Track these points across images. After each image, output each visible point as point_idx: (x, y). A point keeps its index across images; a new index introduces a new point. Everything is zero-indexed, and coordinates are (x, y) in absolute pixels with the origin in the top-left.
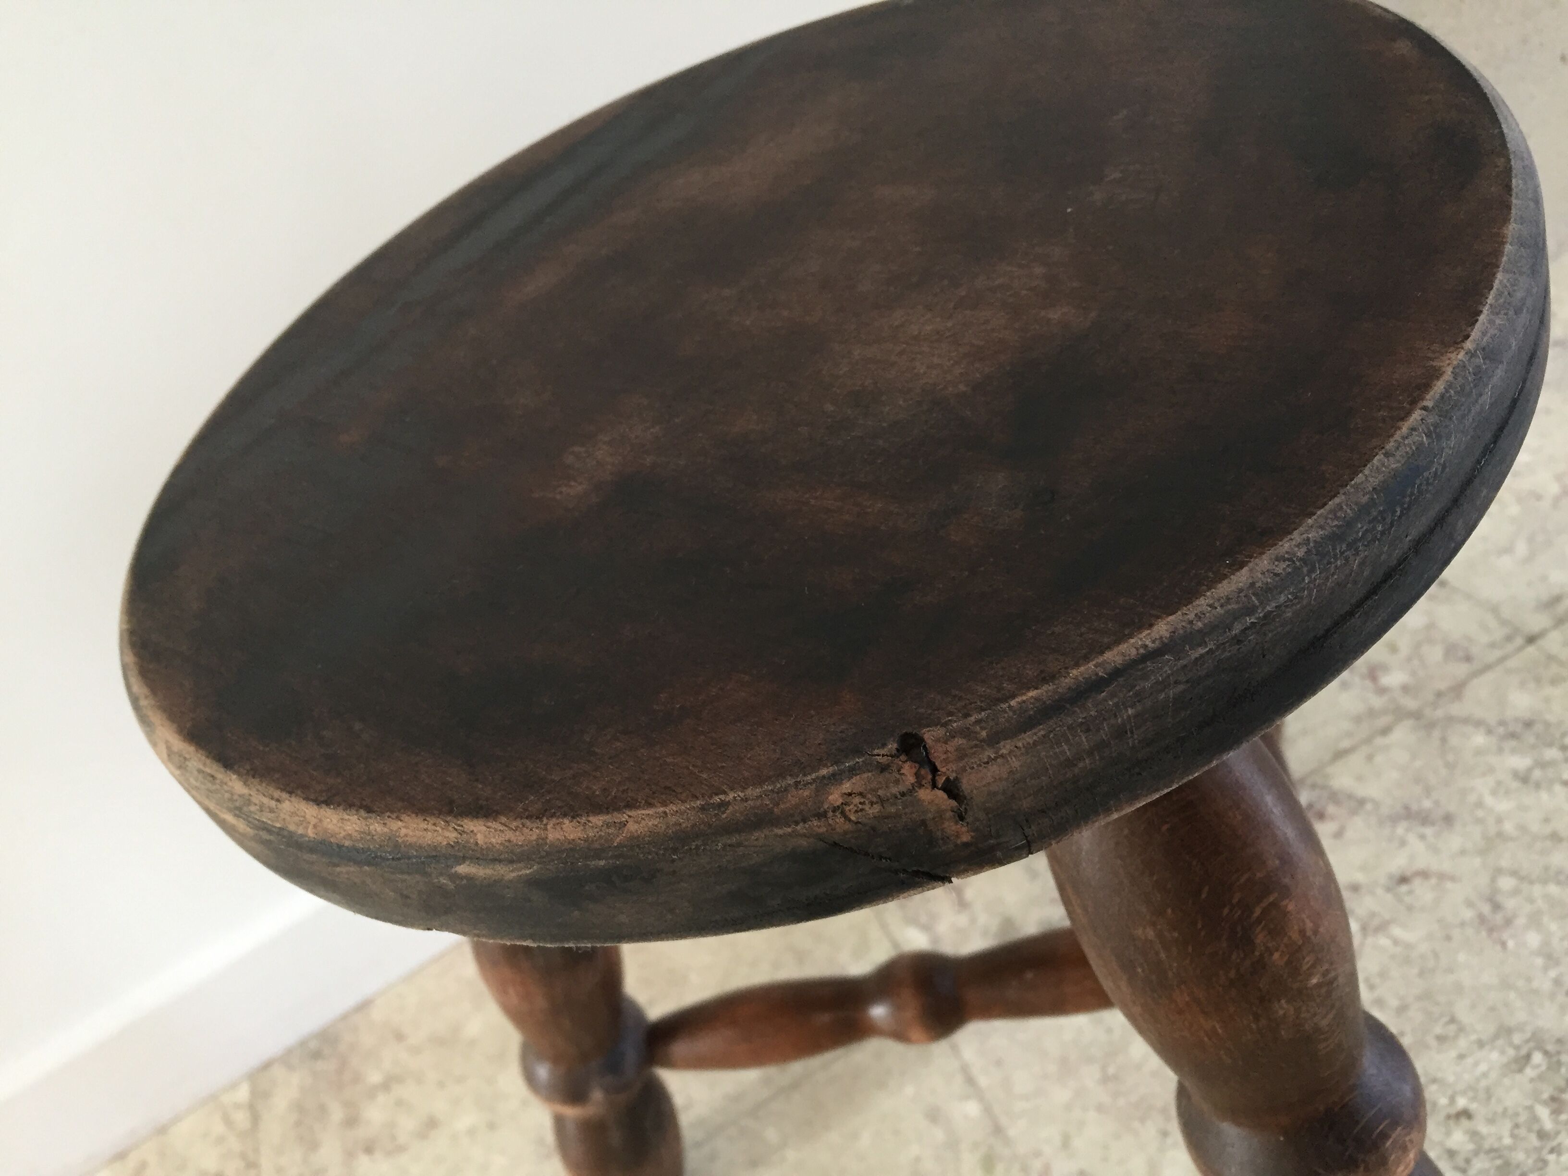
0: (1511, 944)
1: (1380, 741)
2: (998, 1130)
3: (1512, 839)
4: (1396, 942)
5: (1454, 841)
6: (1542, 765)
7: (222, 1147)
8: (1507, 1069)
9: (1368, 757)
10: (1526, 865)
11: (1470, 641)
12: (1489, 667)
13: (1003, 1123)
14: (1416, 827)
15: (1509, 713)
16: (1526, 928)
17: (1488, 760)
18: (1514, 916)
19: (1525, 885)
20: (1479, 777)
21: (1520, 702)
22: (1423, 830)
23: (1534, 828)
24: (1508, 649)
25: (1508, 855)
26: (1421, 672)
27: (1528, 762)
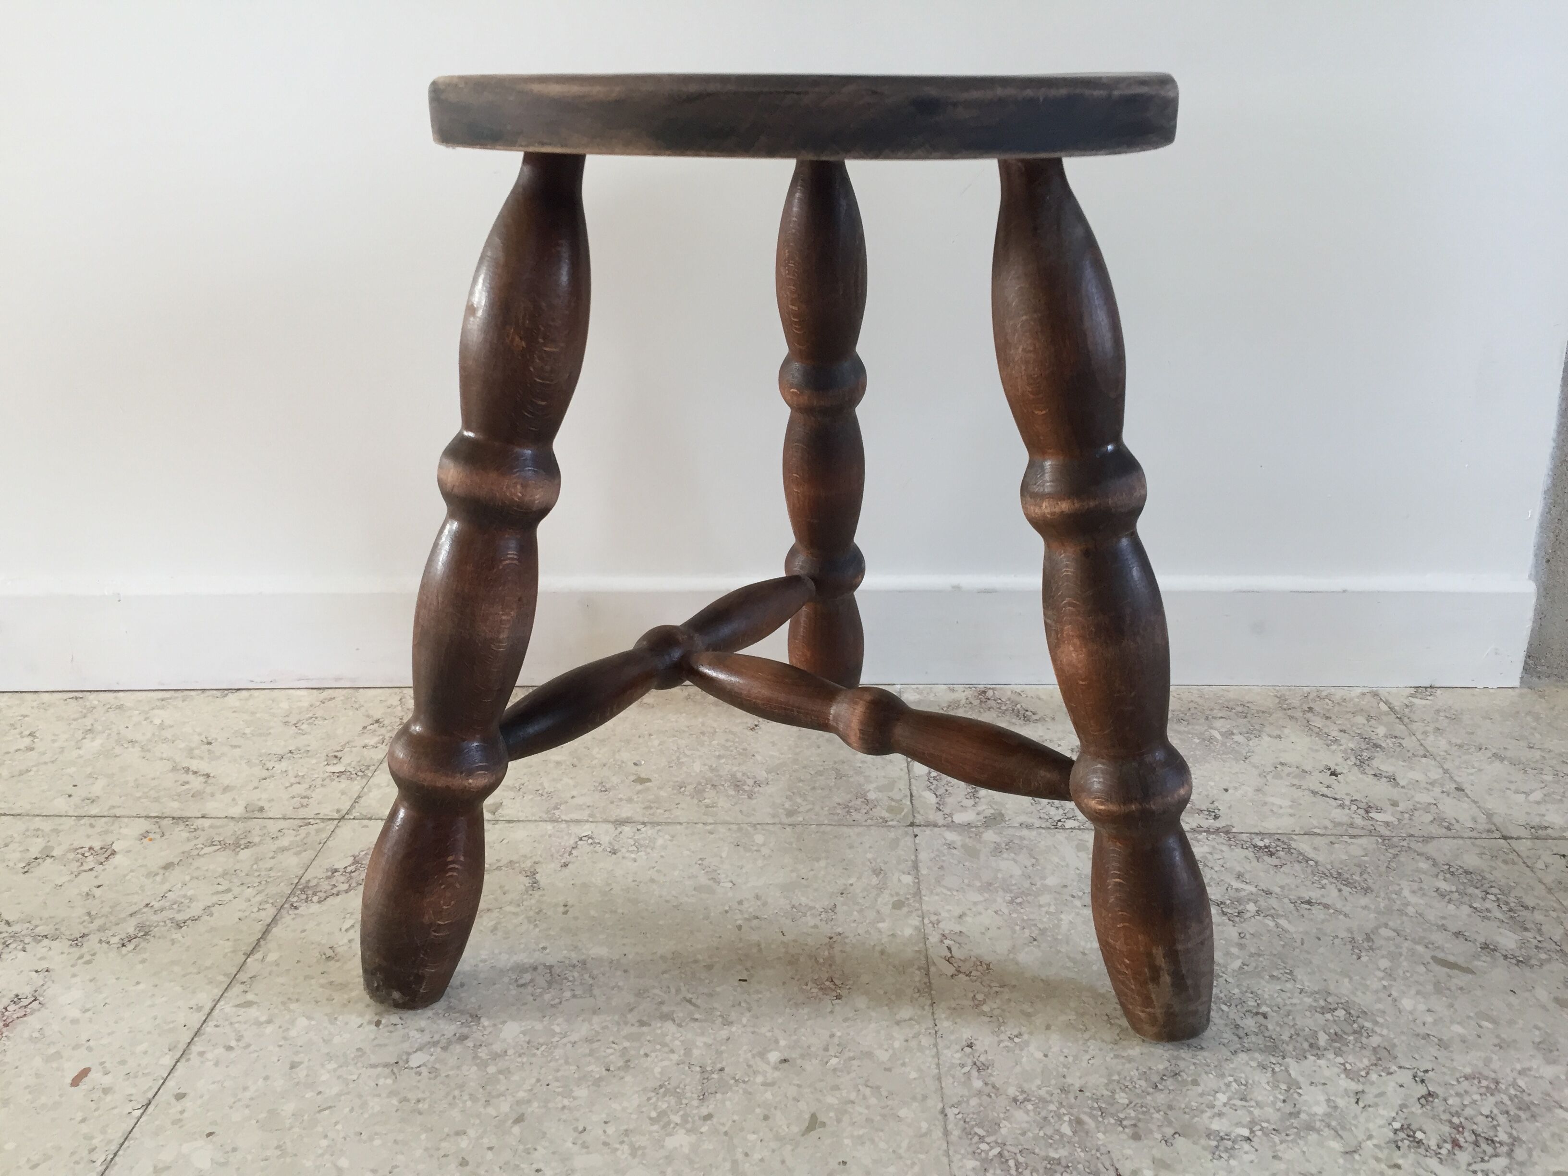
0: (1364, 959)
1: (1346, 838)
2: (918, 893)
3: (1408, 916)
4: (1277, 925)
5: (1364, 901)
6: (1462, 893)
7: (389, 710)
8: (1312, 1009)
9: (1332, 843)
10: (1408, 931)
11: (1458, 821)
12: (1462, 838)
13: (923, 892)
14: (1339, 884)
15: (1459, 863)
16: (1383, 957)
17: (1423, 877)
18: (1380, 948)
19: (1399, 940)
20: (1408, 881)
21: (1471, 860)
22: (1343, 888)
23: (1430, 917)
24: (1484, 836)
25: (1399, 921)
26: (1406, 821)
27: (1453, 888)
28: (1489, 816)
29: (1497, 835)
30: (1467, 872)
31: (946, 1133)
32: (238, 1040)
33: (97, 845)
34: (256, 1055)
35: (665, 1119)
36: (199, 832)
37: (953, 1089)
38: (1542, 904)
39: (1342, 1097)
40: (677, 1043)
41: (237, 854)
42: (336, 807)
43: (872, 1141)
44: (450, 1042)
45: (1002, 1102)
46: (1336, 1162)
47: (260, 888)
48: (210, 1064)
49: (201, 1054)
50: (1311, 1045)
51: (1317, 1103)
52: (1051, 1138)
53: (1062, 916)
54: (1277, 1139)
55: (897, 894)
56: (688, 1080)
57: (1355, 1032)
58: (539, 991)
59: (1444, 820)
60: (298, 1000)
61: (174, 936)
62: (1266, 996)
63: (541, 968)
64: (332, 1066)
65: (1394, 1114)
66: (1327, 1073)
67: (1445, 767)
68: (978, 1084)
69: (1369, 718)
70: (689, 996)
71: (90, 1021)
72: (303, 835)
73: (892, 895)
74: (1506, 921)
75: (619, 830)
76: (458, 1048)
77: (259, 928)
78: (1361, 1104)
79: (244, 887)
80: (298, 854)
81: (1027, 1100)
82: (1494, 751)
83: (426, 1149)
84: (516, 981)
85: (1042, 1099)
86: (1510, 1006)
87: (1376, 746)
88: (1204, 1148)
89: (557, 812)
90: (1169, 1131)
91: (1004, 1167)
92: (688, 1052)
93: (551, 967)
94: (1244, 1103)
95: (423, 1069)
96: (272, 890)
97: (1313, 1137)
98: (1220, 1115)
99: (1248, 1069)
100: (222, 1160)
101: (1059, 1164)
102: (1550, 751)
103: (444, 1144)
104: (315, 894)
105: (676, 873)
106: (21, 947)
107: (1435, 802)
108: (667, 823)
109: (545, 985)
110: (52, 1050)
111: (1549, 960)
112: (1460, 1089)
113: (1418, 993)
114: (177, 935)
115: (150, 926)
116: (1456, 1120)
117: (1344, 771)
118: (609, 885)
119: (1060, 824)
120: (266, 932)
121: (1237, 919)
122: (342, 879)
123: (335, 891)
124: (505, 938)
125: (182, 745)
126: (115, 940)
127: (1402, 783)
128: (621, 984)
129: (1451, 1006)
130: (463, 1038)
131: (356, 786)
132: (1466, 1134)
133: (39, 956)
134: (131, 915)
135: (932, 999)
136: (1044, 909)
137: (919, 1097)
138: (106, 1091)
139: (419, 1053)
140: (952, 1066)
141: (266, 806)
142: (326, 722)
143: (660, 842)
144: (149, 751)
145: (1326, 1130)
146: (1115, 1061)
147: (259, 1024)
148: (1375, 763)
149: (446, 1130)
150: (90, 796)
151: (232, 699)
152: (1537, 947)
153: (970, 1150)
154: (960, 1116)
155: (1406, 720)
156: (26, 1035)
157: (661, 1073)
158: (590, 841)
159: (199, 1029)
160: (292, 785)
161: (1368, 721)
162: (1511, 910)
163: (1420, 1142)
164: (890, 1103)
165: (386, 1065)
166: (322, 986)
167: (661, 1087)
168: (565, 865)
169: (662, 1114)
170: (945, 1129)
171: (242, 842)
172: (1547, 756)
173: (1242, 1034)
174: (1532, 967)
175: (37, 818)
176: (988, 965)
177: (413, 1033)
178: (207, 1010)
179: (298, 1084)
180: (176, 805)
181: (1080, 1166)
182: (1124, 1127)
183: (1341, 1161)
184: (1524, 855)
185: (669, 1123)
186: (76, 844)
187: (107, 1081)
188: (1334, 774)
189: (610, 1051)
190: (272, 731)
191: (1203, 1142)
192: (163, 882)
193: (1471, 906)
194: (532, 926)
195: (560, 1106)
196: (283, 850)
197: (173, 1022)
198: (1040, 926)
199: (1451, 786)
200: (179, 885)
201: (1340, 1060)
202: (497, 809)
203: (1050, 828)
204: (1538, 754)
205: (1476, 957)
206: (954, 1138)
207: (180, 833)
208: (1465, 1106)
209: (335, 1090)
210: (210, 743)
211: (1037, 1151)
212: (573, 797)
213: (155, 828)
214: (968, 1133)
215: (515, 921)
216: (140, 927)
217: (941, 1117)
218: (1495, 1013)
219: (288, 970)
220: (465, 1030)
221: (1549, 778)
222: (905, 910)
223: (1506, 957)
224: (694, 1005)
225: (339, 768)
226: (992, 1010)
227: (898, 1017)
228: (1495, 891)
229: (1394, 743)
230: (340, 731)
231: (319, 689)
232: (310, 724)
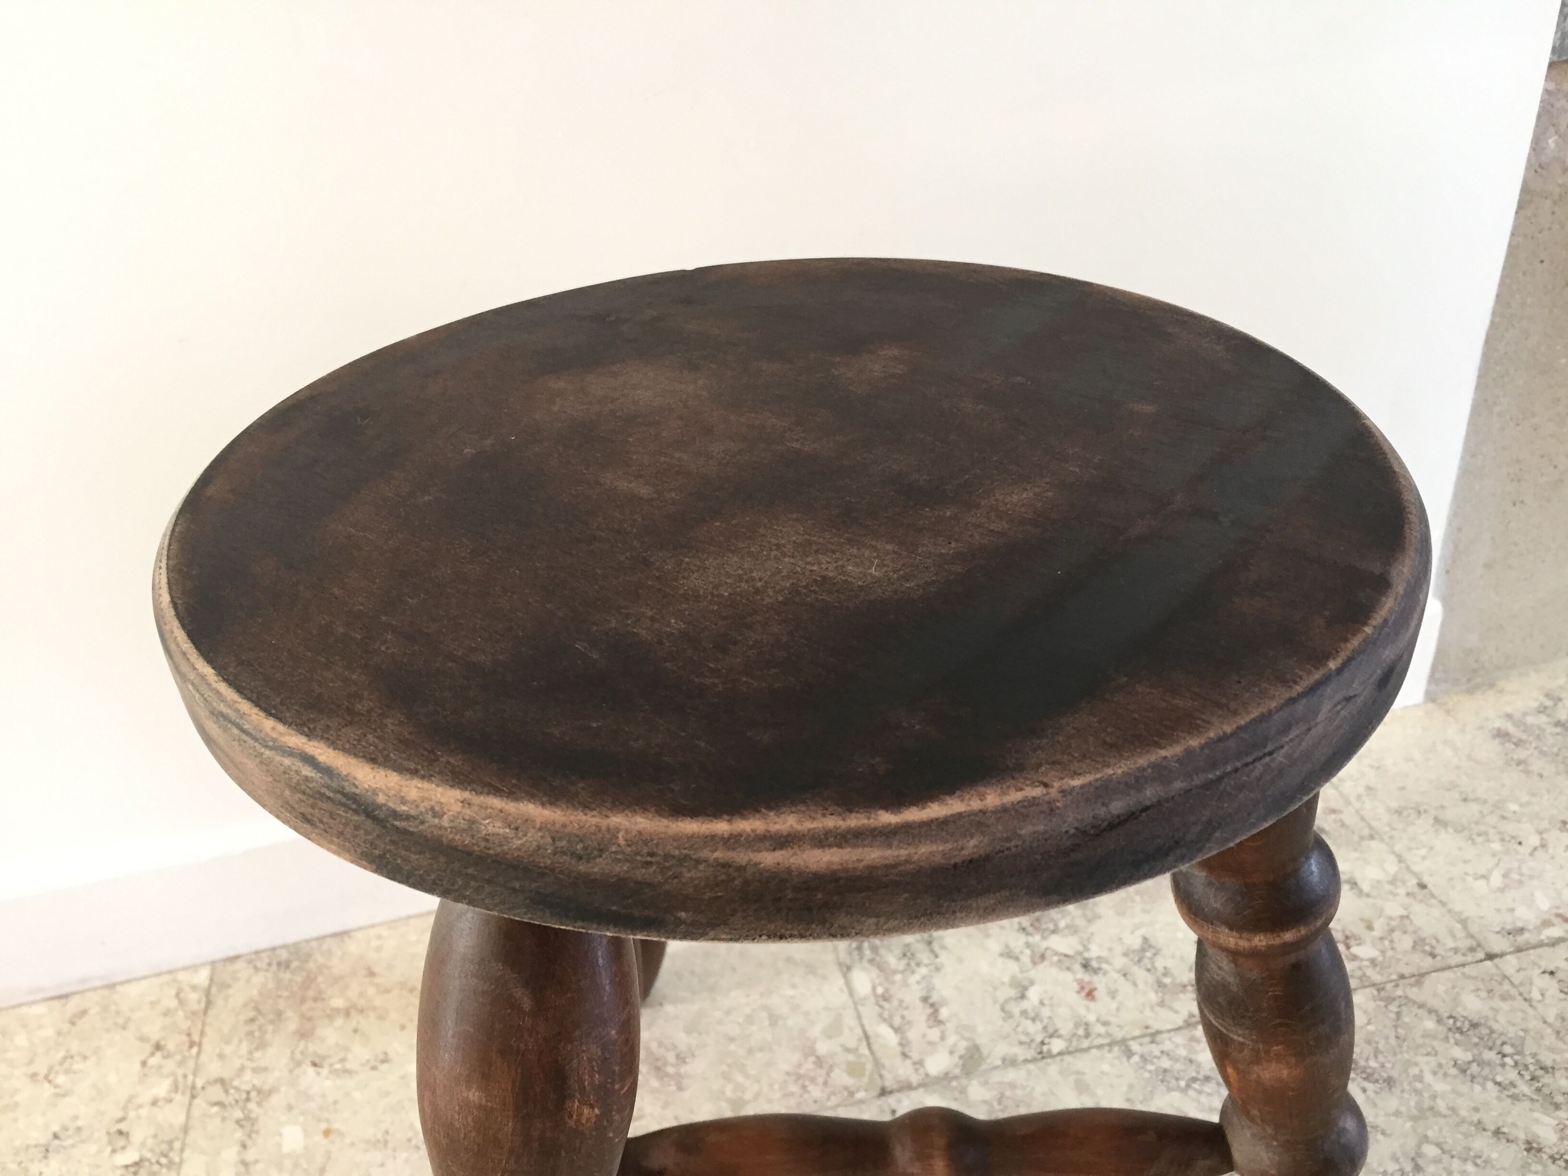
3: (1442, 1116)
6: (1482, 1063)
7: (168, 1020)
10: (1450, 1141)
11: (1438, 940)
15: (1460, 1010)
17: (1434, 1044)
19: (1446, 1157)
20: (1423, 1055)
21: (1472, 1005)
22: (1366, 1084)
23: (1464, 1113)
24: (1469, 958)
25: (1436, 1128)
26: (1390, 953)
27: (1468, 1056)
28: (1464, 922)
29: (1481, 955)
30: (1474, 1025)
38: (1558, 1058)
59: (1424, 941)
67: (1397, 851)
74: (1535, 1097)
82: (1433, 812)
102: (1485, 802)
107: (1405, 913)
119: (1045, 1048)
127: (1365, 887)
142: (88, 1062)
162: (1533, 1078)
172: (1484, 810)
184: (1516, 982)
193: (1495, 1083)
199: (1412, 882)
203: (1033, 1060)
204: (1474, 807)
221: (1496, 846)
228: (1508, 1049)
229: (1335, 821)
230: (112, 1078)
231: (60, 997)
232: (67, 1072)
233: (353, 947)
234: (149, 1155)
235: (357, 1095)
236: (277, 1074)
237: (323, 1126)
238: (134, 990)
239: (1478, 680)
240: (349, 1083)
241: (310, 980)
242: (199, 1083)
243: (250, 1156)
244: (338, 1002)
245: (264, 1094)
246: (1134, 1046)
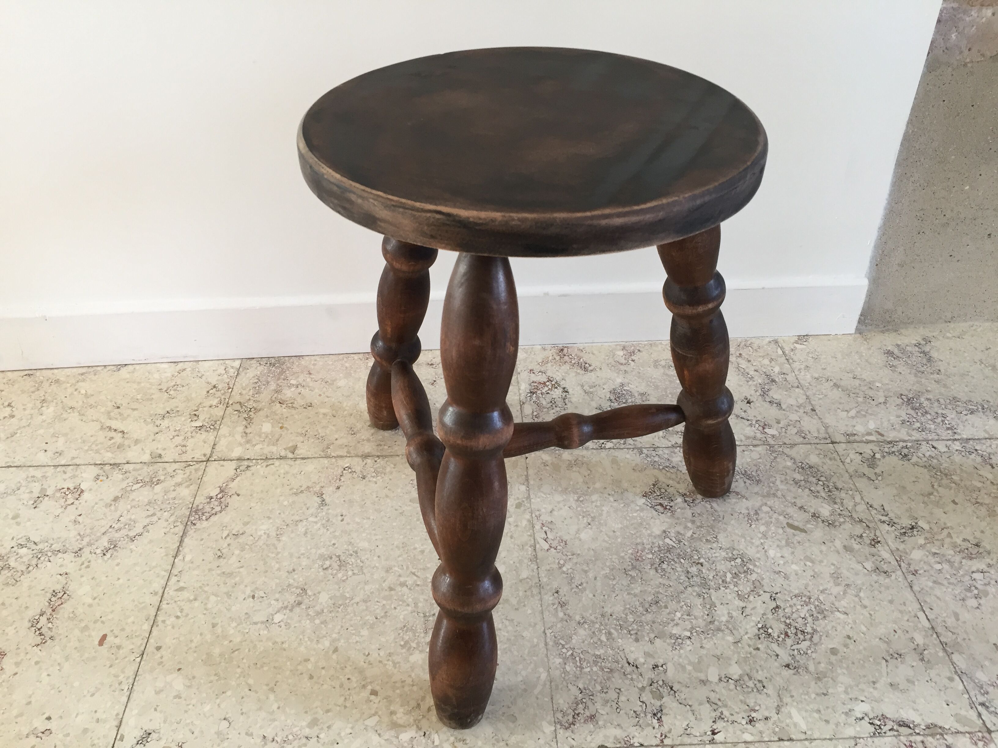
0: (753, 526)
1: (751, 447)
2: (529, 498)
3: (777, 497)
4: (712, 508)
5: (756, 489)
6: (807, 482)
7: (220, 377)
8: (725, 559)
9: (744, 451)
10: (776, 507)
11: (810, 432)
12: (810, 444)
13: (531, 497)
14: (745, 479)
15: (807, 461)
16: (763, 524)
17: (787, 471)
18: (761, 519)
19: (771, 513)
20: (780, 474)
21: (814, 459)
22: (747, 481)
23: (789, 498)
24: (822, 442)
25: (772, 501)
26: (783, 434)
27: (802, 478)
28: (826, 428)
29: (829, 441)
30: (811, 467)
31: (546, 644)
32: (181, 612)
33: (71, 486)
34: (192, 620)
35: (408, 645)
36: (128, 474)
37: (549, 618)
38: (846, 486)
39: (735, 611)
40: (410, 600)
41: (153, 488)
42: (203, 453)
43: (510, 651)
44: (293, 607)
45: (573, 624)
46: (729, 647)
47: (171, 512)
48: (169, 628)
49: (164, 622)
50: (723, 581)
51: (724, 615)
52: (596, 643)
53: (604, 508)
54: (703, 637)
55: (518, 498)
56: (418, 622)
57: (745, 572)
58: (335, 572)
59: (802, 432)
60: (208, 585)
61: (131, 547)
62: (703, 553)
63: (334, 557)
64: (234, 624)
65: (759, 619)
66: (729, 597)
67: (808, 394)
68: (561, 615)
69: (772, 360)
70: (414, 571)
71: (99, 605)
72: (188, 474)
73: (515, 500)
74: (826, 498)
75: (365, 462)
76: (297, 610)
77: (177, 538)
78: (744, 614)
79: (161, 512)
80: (188, 487)
81: (585, 622)
82: (835, 381)
83: (291, 671)
84: (322, 566)
85: (593, 622)
86: (821, 552)
87: (773, 381)
88: (668, 644)
89: (329, 450)
90: (652, 636)
91: (574, 661)
92: (416, 604)
93: (339, 556)
94: (688, 617)
95: (282, 624)
96: (178, 513)
97: (720, 635)
98: (677, 625)
99: (692, 597)
100: (189, 684)
101: (600, 658)
102: (865, 380)
103: (300, 667)
104: (203, 514)
105: (399, 490)
106: (47, 559)
107: (799, 420)
108: (391, 456)
109: (338, 568)
110: (83, 625)
111: (844, 522)
112: (791, 603)
113: (778, 546)
114: (132, 546)
115: (116, 541)
116: (788, 621)
117: (755, 400)
118: (363, 500)
119: (603, 445)
120: (181, 542)
121: (692, 504)
122: (216, 503)
123: (214, 512)
124: (312, 539)
125: (103, 410)
126: (98, 551)
127: (784, 407)
128: (377, 565)
129: (793, 553)
130: (300, 604)
131: (211, 437)
132: (792, 629)
133: (59, 565)
134: (103, 534)
135: (537, 565)
136: (594, 504)
137: (533, 624)
138: (119, 647)
139: (278, 614)
140: (549, 605)
141: (163, 453)
142: (184, 388)
143: (388, 469)
144: (83, 415)
145: (726, 630)
146: (628, 597)
147: (190, 601)
148: (771, 393)
149: (299, 659)
150: (58, 450)
151: (124, 370)
152: (840, 515)
153: (558, 653)
154: (552, 634)
155: (791, 361)
156: (66, 616)
157: (404, 619)
158: (350, 470)
159: (159, 606)
160: (174, 437)
161: (771, 362)
162: (829, 491)
163: (770, 635)
164: (518, 628)
165: (262, 623)
166: (219, 575)
167: (404, 626)
168: (338, 488)
169: (407, 642)
170: (546, 641)
171: (154, 480)
172: (862, 384)
173: (690, 576)
174: (835, 526)
175: (31, 469)
176: (566, 542)
177: (273, 602)
178: (160, 594)
179: (218, 637)
180: (109, 455)
181: (610, 658)
182: (631, 635)
183: (732, 647)
184: (841, 454)
185: (410, 648)
186: (59, 487)
187: (117, 641)
188: (749, 402)
189: (376, 607)
190: (153, 396)
191: (668, 641)
192: (116, 510)
193: (810, 490)
194: (325, 531)
195: (355, 641)
196: (179, 484)
197: (143, 603)
198: (592, 515)
199: (809, 408)
200: (126, 512)
201: (736, 589)
202: (295, 450)
203: (597, 449)
204: (857, 382)
205: (808, 522)
206: (549, 647)
207: (117, 475)
208: (793, 613)
209: (238, 639)
210: (118, 408)
211: (590, 651)
212: (336, 439)
213: (101, 472)
214: (557, 644)
215: (315, 527)
216: (110, 541)
217: (543, 635)
218: (813, 556)
219: (198, 566)
220: (300, 599)
221: (860, 400)
222: (522, 508)
223: (823, 521)
224: (417, 576)
225: (198, 424)
226: (568, 569)
227: (521, 578)
228: (823, 479)
229: (782, 378)
230: (194, 395)
231: (175, 362)
232: (175, 390)
233: (303, 362)
234: (206, 424)
235: (296, 416)
236: (263, 404)
237: (280, 425)
238: (206, 364)
239: (890, 327)
240: (293, 412)
241: (283, 372)
242: (231, 402)
243: (248, 431)
244: (293, 382)
245: (257, 410)
246: (645, 451)
